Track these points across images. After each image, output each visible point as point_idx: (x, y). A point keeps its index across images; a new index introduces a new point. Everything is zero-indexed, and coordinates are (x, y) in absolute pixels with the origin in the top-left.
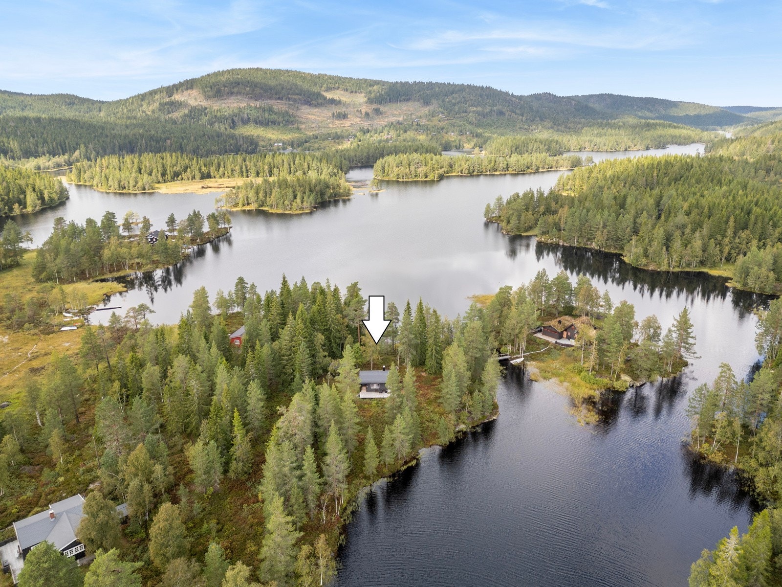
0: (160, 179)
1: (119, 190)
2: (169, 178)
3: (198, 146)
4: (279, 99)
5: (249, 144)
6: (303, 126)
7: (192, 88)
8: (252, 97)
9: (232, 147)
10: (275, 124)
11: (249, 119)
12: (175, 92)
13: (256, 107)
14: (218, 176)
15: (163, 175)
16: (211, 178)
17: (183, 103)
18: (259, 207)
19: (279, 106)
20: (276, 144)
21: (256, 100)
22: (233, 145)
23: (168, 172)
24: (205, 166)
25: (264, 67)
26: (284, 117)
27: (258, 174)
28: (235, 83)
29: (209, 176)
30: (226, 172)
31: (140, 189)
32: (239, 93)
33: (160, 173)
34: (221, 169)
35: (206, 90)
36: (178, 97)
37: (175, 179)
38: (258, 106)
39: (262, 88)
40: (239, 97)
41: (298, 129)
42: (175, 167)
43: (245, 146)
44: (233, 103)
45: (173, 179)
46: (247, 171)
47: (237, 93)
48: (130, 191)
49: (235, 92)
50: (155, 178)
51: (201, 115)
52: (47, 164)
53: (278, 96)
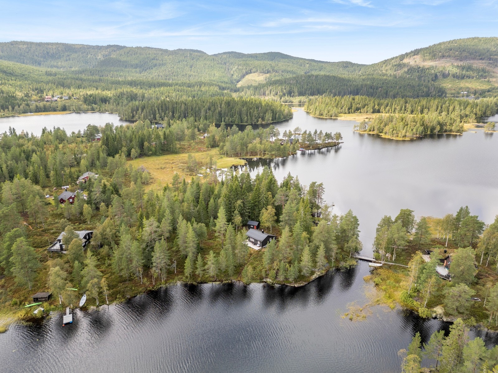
0: (347, 111)
1: (319, 116)
2: (353, 111)
3: (398, 92)
4: (481, 59)
5: (437, 92)
6: (494, 80)
7: (417, 54)
8: (458, 59)
9: (423, 94)
10: (469, 78)
11: (449, 74)
12: (405, 57)
13: (458, 66)
14: (384, 111)
15: (349, 109)
16: (380, 113)
17: (406, 65)
18: (379, 133)
19: (478, 64)
20: (462, 93)
21: (461, 61)
22: (425, 92)
23: (353, 107)
24: (378, 105)
25: (480, 36)
26: (478, 73)
27: (412, 112)
28: (449, 49)
29: (379, 111)
30: (390, 110)
31: (329, 116)
32: (449, 56)
33: (347, 108)
34: (388, 108)
35: (426, 55)
36: (406, 61)
37: (356, 112)
38: (459, 65)
39: (468, 52)
40: (448, 59)
41: (488, 81)
42: (358, 105)
43: (434, 93)
44: (442, 63)
45: (355, 112)
46: (405, 110)
47: (447, 56)
48: (324, 117)
49: (446, 56)
50: (344, 110)
51: (415, 72)
52: (305, 100)
53: (480, 57)
